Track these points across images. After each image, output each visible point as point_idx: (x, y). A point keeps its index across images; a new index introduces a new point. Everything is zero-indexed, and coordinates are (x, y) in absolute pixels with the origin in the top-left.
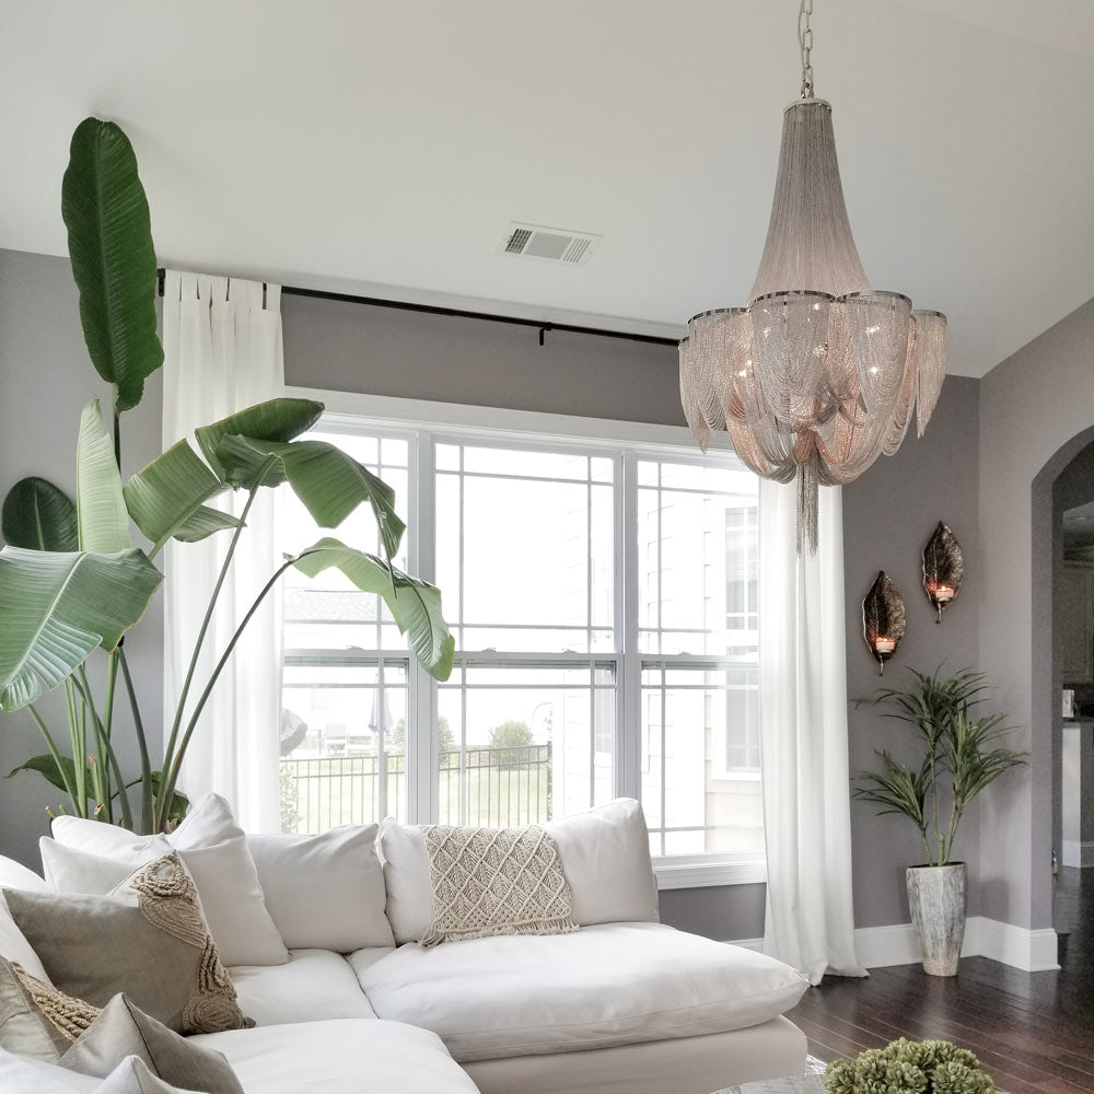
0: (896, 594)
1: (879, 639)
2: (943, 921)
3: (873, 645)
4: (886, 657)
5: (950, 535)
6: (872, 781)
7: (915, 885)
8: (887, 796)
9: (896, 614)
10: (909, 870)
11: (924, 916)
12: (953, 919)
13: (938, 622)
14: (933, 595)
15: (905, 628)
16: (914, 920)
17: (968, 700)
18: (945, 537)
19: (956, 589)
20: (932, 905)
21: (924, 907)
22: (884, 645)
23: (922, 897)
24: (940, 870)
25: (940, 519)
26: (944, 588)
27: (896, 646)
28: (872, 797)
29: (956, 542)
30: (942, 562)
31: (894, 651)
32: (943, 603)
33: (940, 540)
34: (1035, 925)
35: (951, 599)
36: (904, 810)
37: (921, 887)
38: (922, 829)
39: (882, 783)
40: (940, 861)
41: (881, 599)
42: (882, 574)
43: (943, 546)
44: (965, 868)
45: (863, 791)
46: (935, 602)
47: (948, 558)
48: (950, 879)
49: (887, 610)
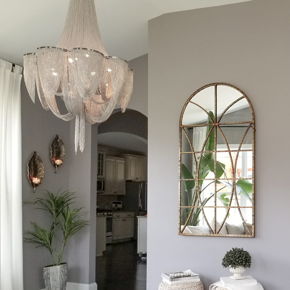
0: (41, 161)
1: (34, 178)
2: (59, 286)
3: (31, 180)
4: (37, 185)
5: (60, 140)
6: (30, 234)
7: (48, 274)
8: (37, 240)
9: (40, 169)
10: (45, 268)
11: (51, 285)
12: (63, 284)
13: (56, 172)
14: (54, 162)
15: (44, 175)
16: (47, 287)
17: (69, 202)
18: (58, 140)
19: (62, 160)
20: (55, 280)
21: (52, 282)
22: (36, 180)
23: (51, 278)
24: (58, 267)
25: (57, 134)
26: (58, 160)
27: (41, 181)
28: (31, 241)
29: (62, 143)
30: (57, 150)
31: (40, 183)
32: (58, 166)
33: (57, 142)
34: (90, 282)
35: (61, 164)
36: (44, 245)
37: (50, 274)
38: (50, 252)
39: (34, 235)
40: (57, 263)
41: (34, 162)
42: (35, 152)
43: (58, 144)
44: (67, 265)
45: (27, 239)
46: (55, 165)
47: (59, 149)
48: (62, 270)
49: (37, 167)
